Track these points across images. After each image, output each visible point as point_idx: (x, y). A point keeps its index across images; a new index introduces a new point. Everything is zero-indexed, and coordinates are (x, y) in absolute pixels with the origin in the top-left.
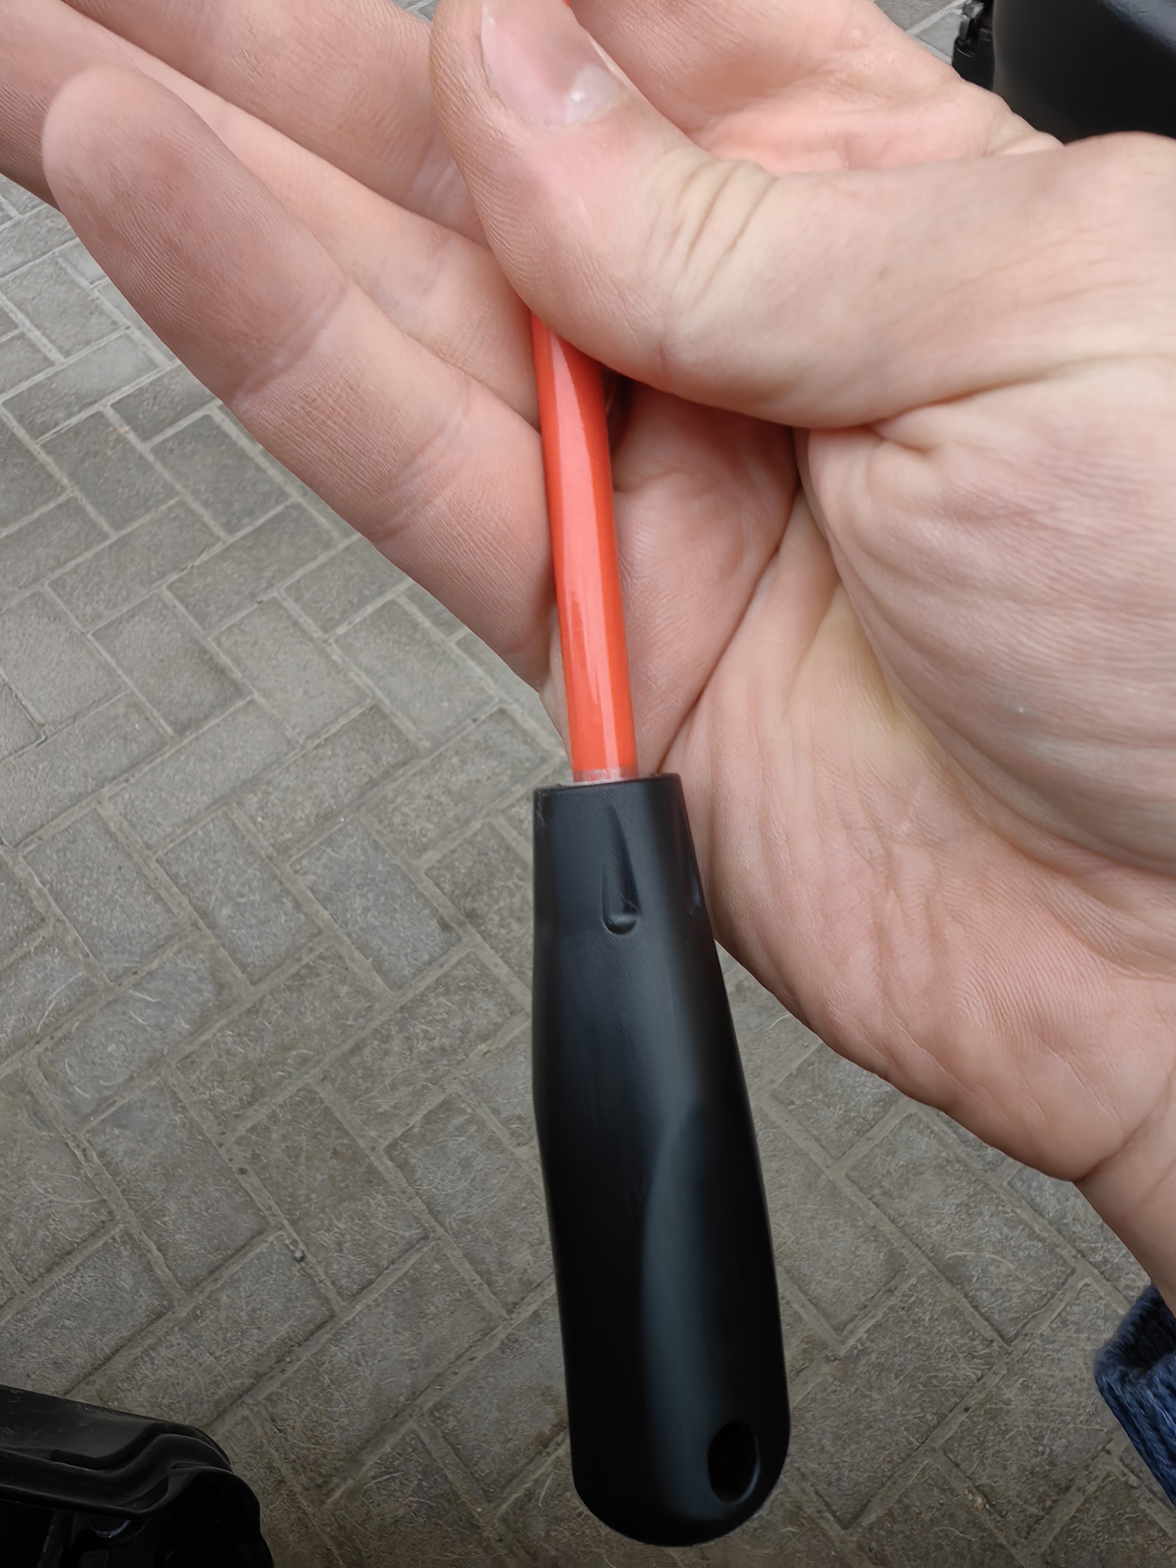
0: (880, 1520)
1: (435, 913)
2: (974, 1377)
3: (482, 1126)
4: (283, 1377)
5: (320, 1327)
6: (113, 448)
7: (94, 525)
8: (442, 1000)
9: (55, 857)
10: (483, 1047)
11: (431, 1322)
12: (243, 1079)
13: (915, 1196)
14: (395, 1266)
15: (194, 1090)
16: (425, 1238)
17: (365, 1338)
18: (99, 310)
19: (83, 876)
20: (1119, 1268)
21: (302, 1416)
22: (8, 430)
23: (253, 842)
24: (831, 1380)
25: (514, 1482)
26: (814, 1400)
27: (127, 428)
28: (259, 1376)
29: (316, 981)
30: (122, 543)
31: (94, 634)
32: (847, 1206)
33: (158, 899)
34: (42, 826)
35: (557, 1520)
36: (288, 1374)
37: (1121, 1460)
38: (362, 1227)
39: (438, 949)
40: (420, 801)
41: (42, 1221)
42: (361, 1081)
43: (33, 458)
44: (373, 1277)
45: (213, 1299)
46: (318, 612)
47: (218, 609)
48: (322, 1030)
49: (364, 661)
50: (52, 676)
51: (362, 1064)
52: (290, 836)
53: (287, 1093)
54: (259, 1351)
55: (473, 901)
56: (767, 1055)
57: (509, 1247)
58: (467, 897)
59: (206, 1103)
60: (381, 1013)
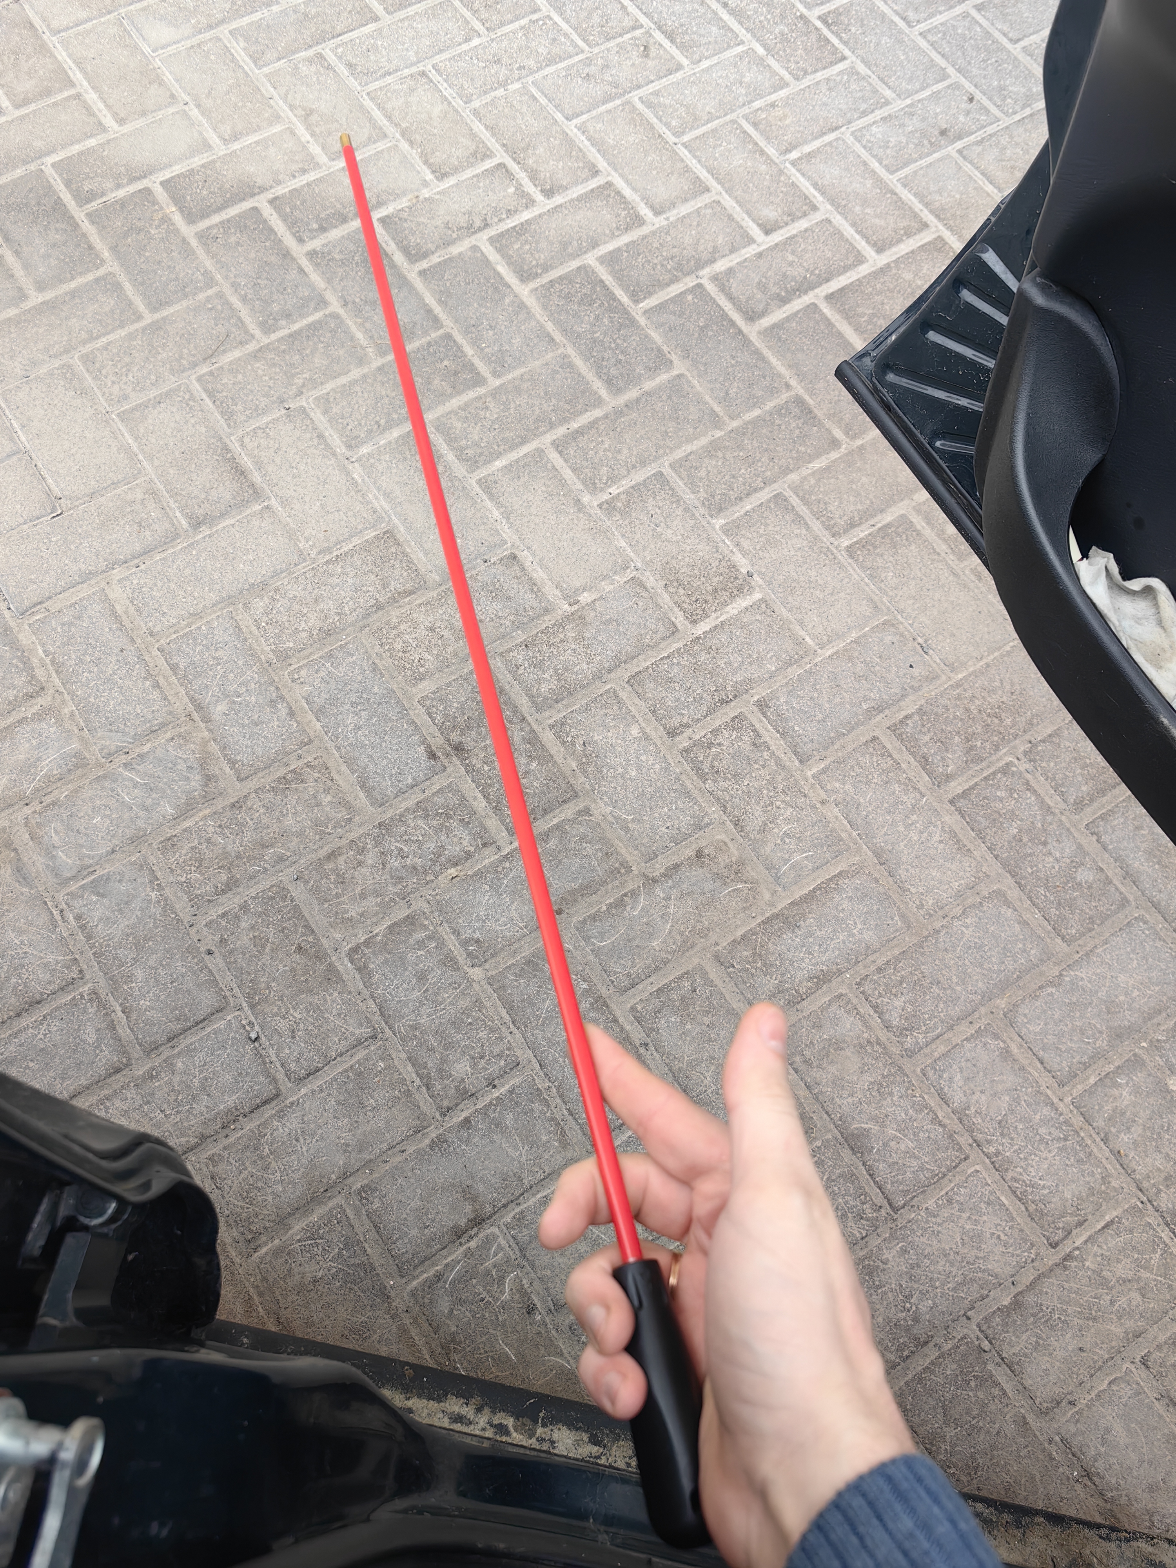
1: (424, 741)
2: (858, 1235)
3: (441, 944)
4: (226, 1142)
5: (265, 1102)
6: (158, 227)
7: (130, 304)
8: (420, 822)
9: (59, 630)
10: (453, 871)
11: (369, 1113)
12: (220, 868)
13: (833, 1069)
14: (343, 1058)
15: (172, 871)
16: (374, 1037)
17: (306, 1119)
18: (160, 81)
19: (85, 653)
20: (1009, 1161)
22: (55, 192)
23: (255, 646)
25: (427, 1263)
27: (174, 209)
28: (203, 1138)
29: (301, 786)
30: (156, 327)
31: (118, 415)
33: (157, 685)
34: (50, 598)
35: (461, 1302)
36: (231, 1140)
37: (978, 1325)
38: (317, 1019)
39: (421, 774)
40: (422, 632)
41: (15, 969)
42: (332, 886)
43: (76, 226)
44: (320, 1065)
45: (169, 1063)
46: (344, 428)
47: (245, 409)
48: (301, 834)
49: (384, 484)
50: (73, 451)
51: (336, 871)
52: (291, 645)
53: (261, 887)
54: (207, 1116)
55: (461, 735)
56: (716, 919)
57: (450, 1056)
58: (456, 730)
59: (182, 885)
60: (360, 826)
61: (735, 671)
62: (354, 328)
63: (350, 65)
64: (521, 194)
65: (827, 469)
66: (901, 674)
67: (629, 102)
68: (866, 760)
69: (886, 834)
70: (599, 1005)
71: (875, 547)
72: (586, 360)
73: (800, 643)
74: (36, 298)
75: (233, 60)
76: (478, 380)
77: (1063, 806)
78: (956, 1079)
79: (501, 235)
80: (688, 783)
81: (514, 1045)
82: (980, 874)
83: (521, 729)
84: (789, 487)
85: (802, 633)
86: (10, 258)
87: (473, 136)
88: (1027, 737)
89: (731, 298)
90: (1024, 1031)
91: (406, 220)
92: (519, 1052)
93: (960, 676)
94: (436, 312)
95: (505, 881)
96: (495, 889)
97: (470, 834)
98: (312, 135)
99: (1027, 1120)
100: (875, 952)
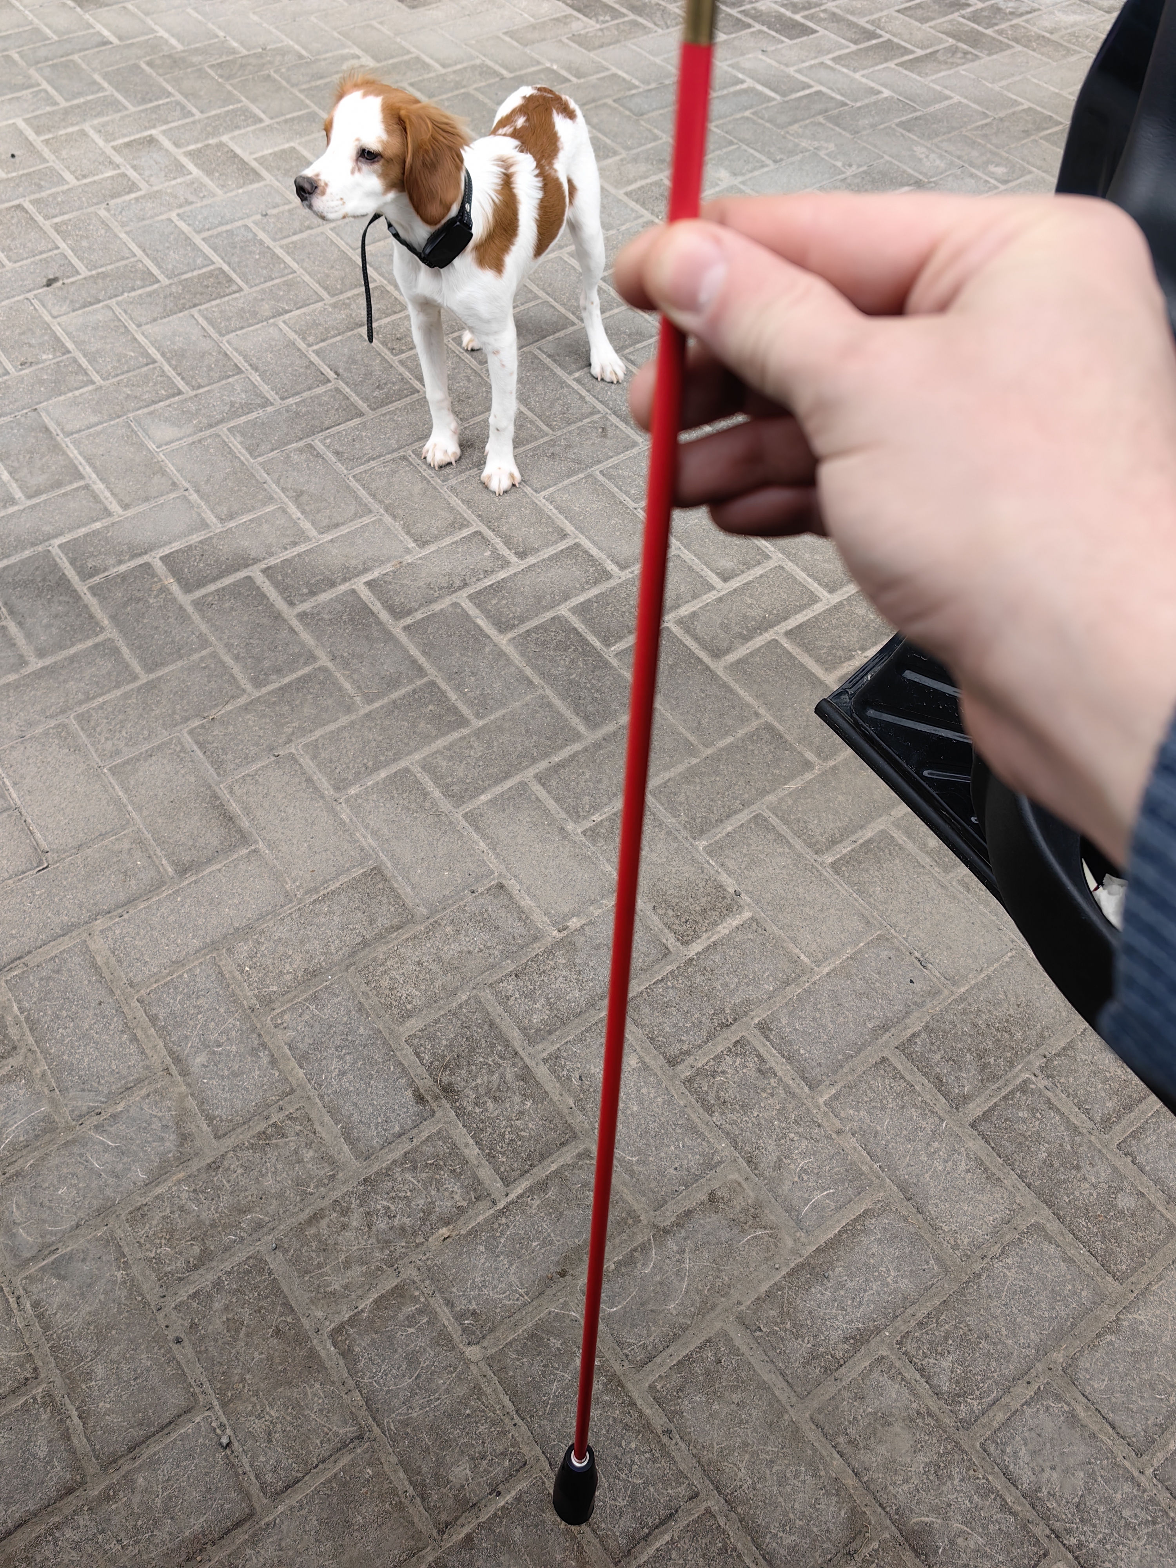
1: (411, 1083)
3: (434, 1319)
5: (238, 1525)
6: (156, 597)
7: (127, 666)
8: (408, 1176)
9: (37, 985)
10: (444, 1231)
11: (356, 1534)
12: (193, 1239)
13: (882, 1449)
14: (326, 1465)
15: (141, 1245)
16: (360, 1437)
17: (283, 1544)
18: (163, 472)
19: (62, 1008)
22: (60, 569)
23: (238, 991)
27: (172, 580)
29: (281, 1142)
30: (151, 686)
31: (110, 769)
32: (810, 1452)
33: (134, 1039)
34: (30, 952)
38: (296, 1417)
39: (409, 1121)
40: (409, 967)
42: (314, 1255)
43: (78, 598)
44: (300, 1475)
45: (128, 1480)
46: (332, 771)
47: (235, 758)
48: (280, 1195)
49: (372, 823)
50: (63, 806)
51: (317, 1236)
52: (275, 988)
53: (236, 1259)
54: (169, 1545)
55: (450, 1075)
56: (736, 1273)
57: (448, 1458)
58: (445, 1070)
59: (151, 1261)
60: (343, 1183)
61: (732, 993)
62: (342, 680)
63: (337, 453)
64: (496, 556)
65: (803, 789)
66: (903, 990)
67: (590, 476)
68: (878, 1083)
69: (909, 1165)
70: (614, 1384)
71: (860, 863)
72: (564, 699)
73: (796, 961)
74: (36, 664)
75: (231, 451)
76: (462, 722)
77: (1090, 1125)
78: (1021, 1454)
79: (480, 592)
80: (694, 1117)
81: (519, 1439)
82: (1015, 1206)
83: (514, 1065)
84: (767, 807)
85: (797, 951)
86: (13, 628)
87: (451, 509)
88: (1041, 1051)
89: (696, 639)
90: (1088, 1390)
91: (390, 583)
92: (525, 1449)
93: (963, 990)
94: (420, 662)
95: (502, 1240)
96: (491, 1249)
97: (462, 1186)
98: (302, 513)
99: (1107, 1501)
100: (913, 1303)
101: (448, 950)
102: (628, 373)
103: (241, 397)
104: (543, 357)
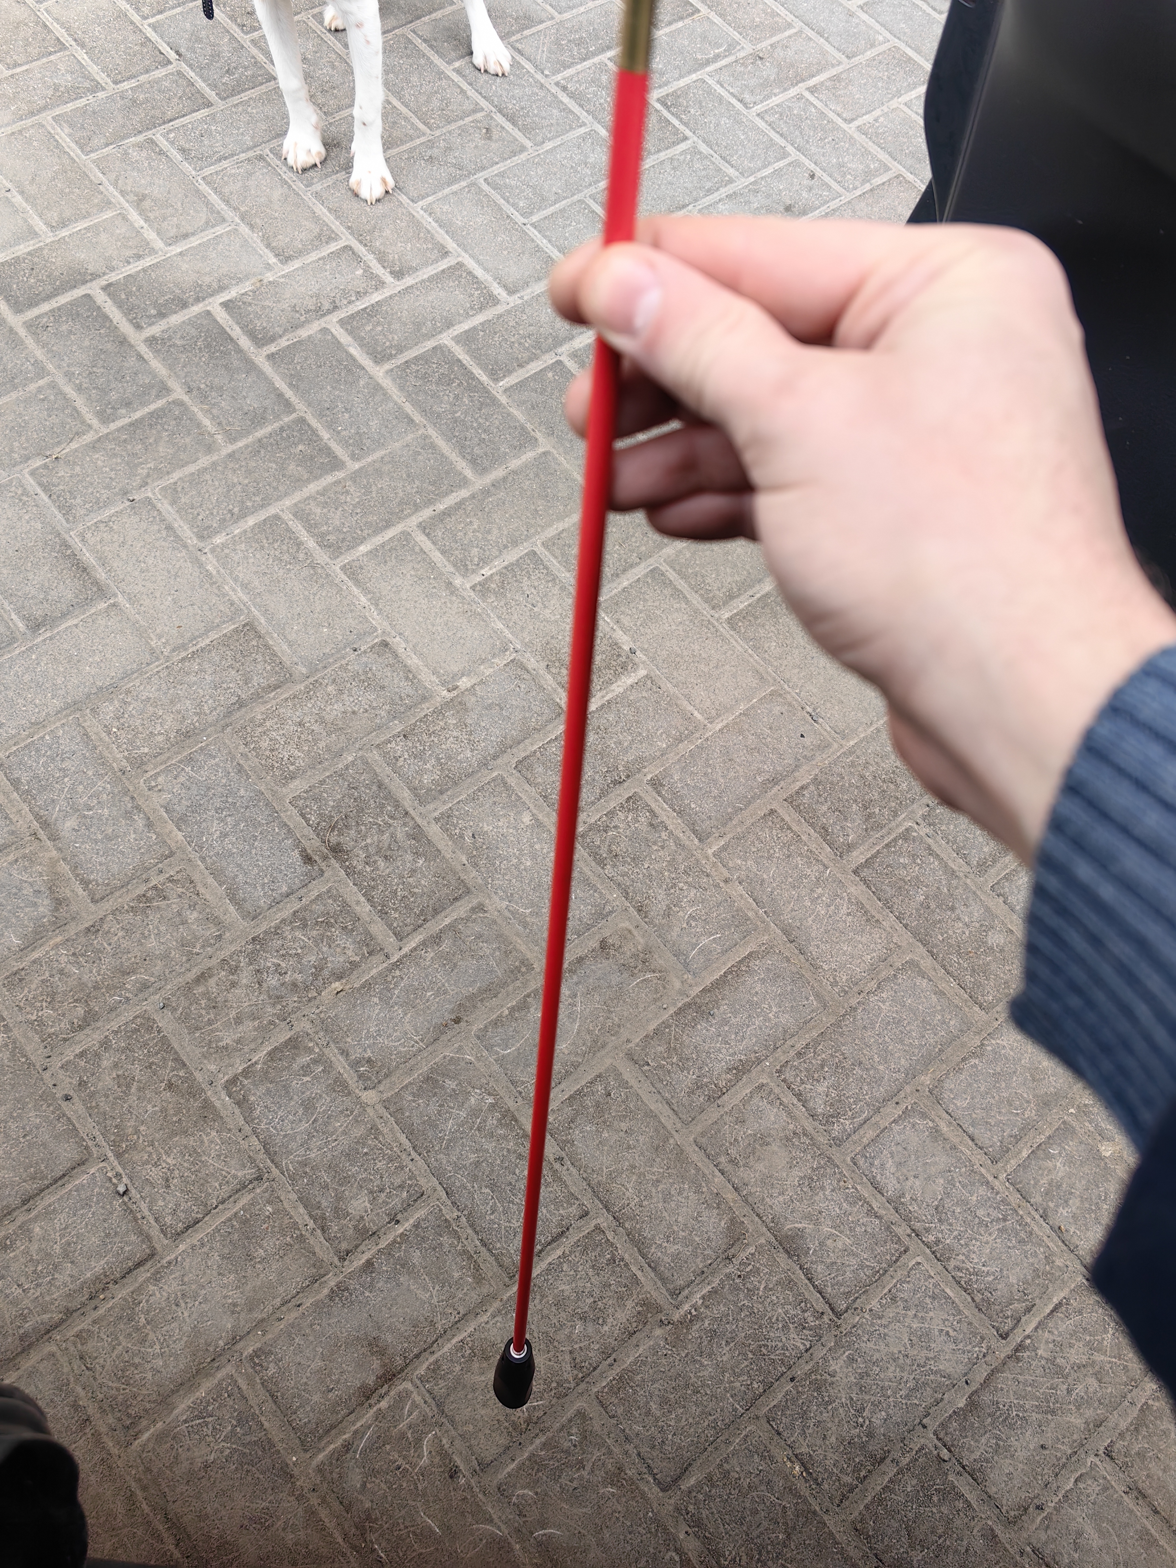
0: (699, 1485)
1: (297, 844)
2: (802, 1347)
3: (329, 1067)
4: (96, 1315)
5: (139, 1264)
8: (298, 934)
10: (337, 985)
11: (258, 1266)
12: (76, 1001)
13: (760, 1166)
14: (226, 1205)
15: (20, 1008)
16: (259, 1178)
17: (186, 1279)
20: (950, 1249)
21: (114, 1355)
23: (106, 753)
24: (662, 1343)
25: (333, 1432)
26: (644, 1363)
28: (69, 1313)
29: (163, 904)
32: (693, 1171)
35: (374, 1473)
36: (101, 1311)
37: (935, 1433)
38: (193, 1163)
39: (297, 881)
40: (290, 727)
42: (203, 1012)
44: (200, 1216)
45: (25, 1230)
46: (194, 518)
47: (85, 502)
48: (166, 956)
49: (241, 575)
51: (206, 994)
52: (146, 750)
53: (123, 1019)
54: (71, 1286)
55: (338, 836)
56: (625, 1014)
57: (347, 1193)
58: (333, 830)
59: (32, 1024)
60: (231, 943)
61: (626, 751)
62: (200, 415)
63: (183, 150)
64: (369, 275)
66: (793, 744)
67: (473, 184)
68: (765, 834)
69: (792, 910)
70: (508, 1119)
71: (756, 618)
72: (449, 440)
73: (689, 718)
75: (58, 145)
76: (336, 464)
77: (967, 869)
78: (888, 1166)
79: (352, 317)
80: (586, 870)
81: (416, 1173)
82: (892, 946)
83: (405, 825)
84: (665, 561)
85: (690, 708)
87: (316, 219)
88: (924, 800)
90: (951, 1108)
91: (250, 304)
92: (422, 1181)
93: (852, 743)
94: (287, 396)
95: (396, 992)
96: (385, 1001)
97: (354, 942)
98: (146, 221)
99: (963, 1202)
100: (793, 1036)
101: (331, 710)
102: (515, 64)
103: (66, 80)
104: (418, 41)
